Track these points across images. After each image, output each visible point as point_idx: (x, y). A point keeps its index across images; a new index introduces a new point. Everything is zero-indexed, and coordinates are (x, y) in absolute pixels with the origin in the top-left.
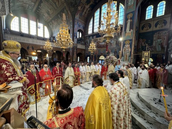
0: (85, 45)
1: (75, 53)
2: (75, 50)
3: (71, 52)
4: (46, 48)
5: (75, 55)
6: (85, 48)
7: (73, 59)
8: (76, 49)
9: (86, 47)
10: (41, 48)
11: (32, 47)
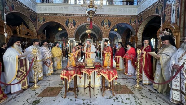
11: (73, 20)
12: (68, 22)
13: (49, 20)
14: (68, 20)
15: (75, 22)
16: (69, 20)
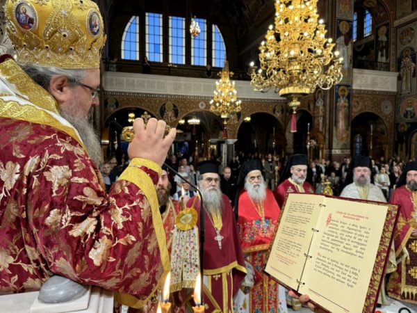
0: (398, 69)
1: (341, 115)
2: (342, 102)
3: (321, 113)
4: (216, 107)
5: (342, 124)
6: (399, 86)
7: (330, 148)
8: (348, 97)
9: (399, 78)
10: (202, 107)
11: (174, 106)
12: (165, 109)
13: (127, 104)
14: (164, 105)
15: (177, 110)
16: (166, 105)
